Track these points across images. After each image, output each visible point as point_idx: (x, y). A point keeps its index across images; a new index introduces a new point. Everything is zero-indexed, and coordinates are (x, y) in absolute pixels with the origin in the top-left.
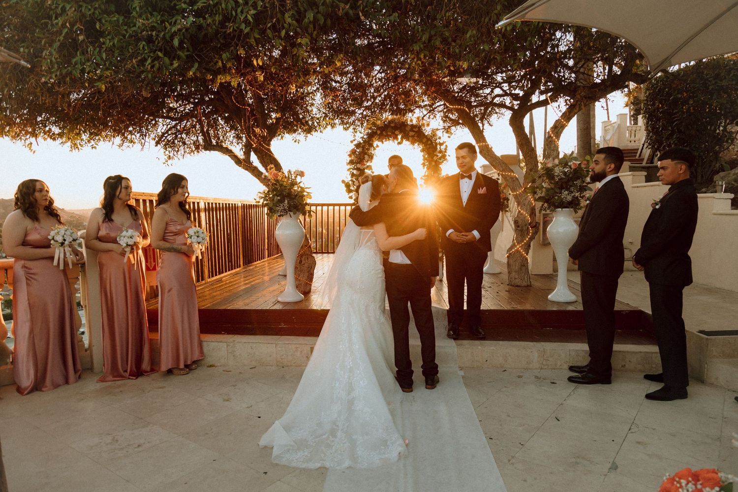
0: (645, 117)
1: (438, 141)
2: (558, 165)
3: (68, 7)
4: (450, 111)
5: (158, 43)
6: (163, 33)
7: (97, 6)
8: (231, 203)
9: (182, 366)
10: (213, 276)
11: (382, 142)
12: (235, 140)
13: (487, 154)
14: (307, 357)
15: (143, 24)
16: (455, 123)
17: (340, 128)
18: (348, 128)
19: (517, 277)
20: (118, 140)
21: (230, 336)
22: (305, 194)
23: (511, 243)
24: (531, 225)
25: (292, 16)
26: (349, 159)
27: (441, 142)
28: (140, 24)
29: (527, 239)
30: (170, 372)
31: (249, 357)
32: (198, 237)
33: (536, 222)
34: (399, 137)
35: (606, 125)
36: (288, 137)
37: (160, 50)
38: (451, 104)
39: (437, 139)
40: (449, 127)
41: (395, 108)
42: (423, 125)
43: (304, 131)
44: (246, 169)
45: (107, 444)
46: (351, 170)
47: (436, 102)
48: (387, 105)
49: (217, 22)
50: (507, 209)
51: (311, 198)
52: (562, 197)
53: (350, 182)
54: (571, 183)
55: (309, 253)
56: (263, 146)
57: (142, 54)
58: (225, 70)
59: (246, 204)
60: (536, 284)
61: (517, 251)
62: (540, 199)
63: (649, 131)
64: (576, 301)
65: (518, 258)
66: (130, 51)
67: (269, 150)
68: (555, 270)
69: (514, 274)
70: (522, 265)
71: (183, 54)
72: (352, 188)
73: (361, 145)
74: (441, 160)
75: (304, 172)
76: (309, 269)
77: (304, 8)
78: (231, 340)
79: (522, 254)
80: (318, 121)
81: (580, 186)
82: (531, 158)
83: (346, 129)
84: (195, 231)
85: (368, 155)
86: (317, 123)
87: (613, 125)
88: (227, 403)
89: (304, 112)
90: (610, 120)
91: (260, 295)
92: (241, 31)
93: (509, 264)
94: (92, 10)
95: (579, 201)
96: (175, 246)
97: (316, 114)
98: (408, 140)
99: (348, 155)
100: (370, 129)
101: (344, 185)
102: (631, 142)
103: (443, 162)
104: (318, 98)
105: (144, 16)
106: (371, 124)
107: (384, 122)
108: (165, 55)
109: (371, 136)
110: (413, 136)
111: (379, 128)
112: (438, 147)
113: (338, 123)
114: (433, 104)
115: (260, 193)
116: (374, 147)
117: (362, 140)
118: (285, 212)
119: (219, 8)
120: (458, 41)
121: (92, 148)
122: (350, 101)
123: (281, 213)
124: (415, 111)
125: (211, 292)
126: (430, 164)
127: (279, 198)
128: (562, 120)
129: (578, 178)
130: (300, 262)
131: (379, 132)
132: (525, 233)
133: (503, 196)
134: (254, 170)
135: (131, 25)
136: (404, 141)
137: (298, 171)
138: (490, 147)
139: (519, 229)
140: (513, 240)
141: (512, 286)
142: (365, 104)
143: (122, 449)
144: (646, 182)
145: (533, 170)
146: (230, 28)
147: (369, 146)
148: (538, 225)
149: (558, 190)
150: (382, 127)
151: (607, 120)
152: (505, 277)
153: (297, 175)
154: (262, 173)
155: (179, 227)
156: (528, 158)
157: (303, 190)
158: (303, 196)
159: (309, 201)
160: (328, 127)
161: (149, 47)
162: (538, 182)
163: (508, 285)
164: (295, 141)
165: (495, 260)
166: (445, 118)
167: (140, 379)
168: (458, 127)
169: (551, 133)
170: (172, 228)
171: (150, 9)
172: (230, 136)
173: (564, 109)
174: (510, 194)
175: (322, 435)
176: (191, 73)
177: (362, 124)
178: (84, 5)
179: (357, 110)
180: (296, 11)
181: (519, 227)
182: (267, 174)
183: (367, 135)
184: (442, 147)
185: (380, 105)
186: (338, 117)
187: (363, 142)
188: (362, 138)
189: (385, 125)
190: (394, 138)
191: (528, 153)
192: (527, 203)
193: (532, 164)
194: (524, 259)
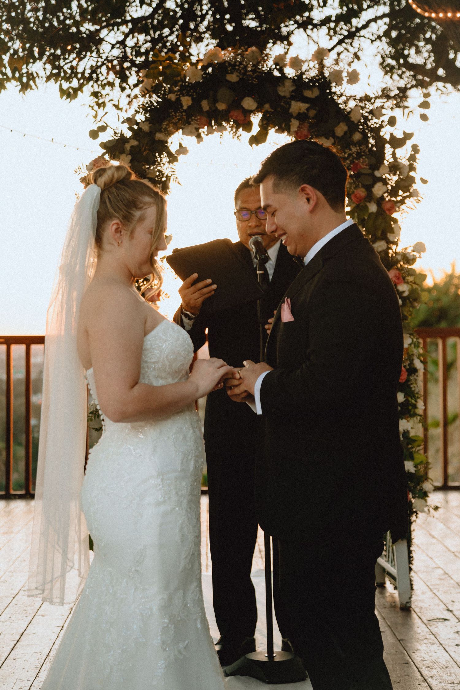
1: (386, 133)
11: (199, 136)
18: (76, 91)
27: (399, 135)
34: (256, 119)
39: (382, 126)
42: (337, 77)
48: (203, 17)
73: (128, 146)
74: (397, 195)
83: (69, 96)
85: (153, 180)
99: (82, 180)
100: (155, 90)
103: (402, 202)
107: (204, 68)
109: (160, 116)
110: (302, 117)
111: (187, 89)
112: (388, 150)
113: (42, 73)
116: (170, 154)
117: (130, 129)
131: (186, 101)
136: (272, 130)
147: (153, 150)
150: (198, 83)
160: (7, 84)
177: (124, 79)
179: (105, 32)
183: (145, 110)
184: (397, 151)
185: (181, 17)
186: (42, 54)
187: (133, 137)
188: (130, 121)
189: (207, 78)
190: (237, 125)
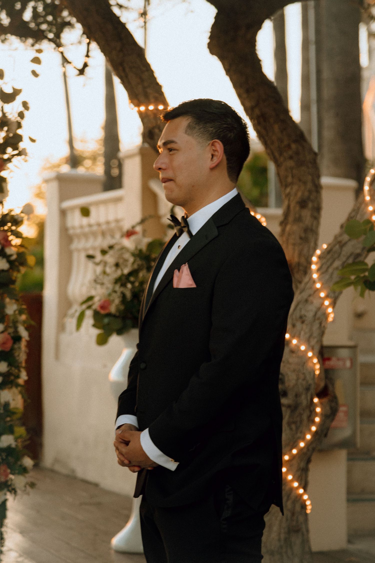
29: (308, 437)
82: (300, 164)
132: (305, 417)
145: (310, 205)
191: (289, 146)
192: (310, 315)
193: (305, 183)
194: (298, 508)
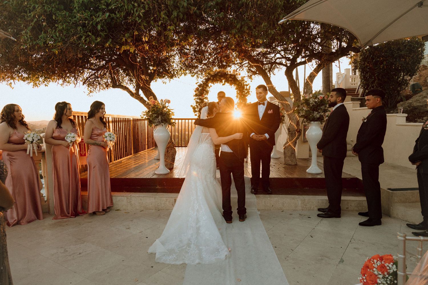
0: (360, 71)
1: (245, 83)
2: (312, 98)
3: (37, 6)
4: (252, 66)
5: (89, 28)
6: (91, 22)
7: (53, 6)
8: (126, 118)
9: (101, 210)
10: (116, 160)
11: (214, 84)
12: (129, 82)
13: (272, 91)
14: (172, 204)
15: (80, 17)
16: (254, 73)
17: (189, 76)
18: (194, 75)
19: (289, 160)
20: (61, 81)
21: (129, 193)
22: (170, 113)
23: (286, 141)
24: (297, 131)
25: (165, 14)
26: (195, 93)
27: (247, 84)
28: (78, 17)
29: (295, 139)
30: (94, 213)
31: (140, 205)
32: (110, 137)
33: (300, 129)
34: (223, 81)
35: (339, 74)
36: (159, 80)
37: (90, 32)
38: (252, 63)
40: (251, 75)
41: (221, 64)
42: (237, 74)
43: (169, 77)
44: (137, 99)
45: (62, 253)
46: (196, 99)
47: (244, 61)
48: (216, 63)
49: (122, 16)
50: (284, 122)
51: (174, 115)
52: (314, 115)
53: (196, 106)
54: (319, 108)
55: (173, 146)
56: (146, 86)
57: (79, 34)
58: (126, 43)
59: (135, 119)
60: (300, 163)
61: (289, 145)
62: (302, 116)
63: (362, 79)
64: (322, 173)
65: (290, 149)
66: (73, 31)
67: (149, 88)
68: (310, 156)
69: (287, 158)
70: (292, 154)
71: (102, 34)
72: (196, 110)
73: (202, 86)
74: (246, 94)
75: (170, 100)
76: (173, 155)
77: (171, 9)
78: (129, 195)
79: (292, 147)
80: (177, 71)
81: (324, 109)
82: (297, 93)
83: (193, 76)
84: (109, 134)
85: (206, 91)
86: (176, 72)
87: (342, 75)
88: (128, 230)
89: (169, 66)
90: (341, 72)
91: (144, 170)
92: (136, 21)
93: (285, 153)
94: (51, 9)
95: (323, 117)
96: (97, 142)
97: (176, 68)
98: (228, 82)
99: (194, 91)
100: (207, 76)
101: (192, 108)
102: (352, 84)
103: (248, 95)
104: (177, 58)
105: (81, 13)
106: (208, 74)
107: (215, 73)
108: (92, 34)
109: (207, 80)
110: (231, 81)
111: (212, 76)
112: (245, 87)
113: (188, 72)
114: (242, 63)
115: (144, 112)
116: (209, 87)
117: (202, 83)
118: (159, 123)
119: (123, 9)
120: (257, 29)
121: (46, 86)
122: (195, 60)
123: (157, 124)
124: (232, 66)
125: (116, 168)
126: (241, 96)
127: (156, 115)
128: (314, 73)
129: (323, 105)
130: (168, 151)
131: (212, 78)
132: (294, 135)
133: (281, 114)
134: (141, 100)
135: (73, 17)
136: (226, 83)
137: (167, 100)
138: (274, 87)
139: (290, 133)
140: (287, 139)
141: (286, 165)
142: (204, 62)
143: (70, 255)
144: (360, 107)
145: (298, 100)
146: (130, 19)
147: (206, 86)
148: (301, 131)
149: (312, 112)
151: (339, 72)
152: (283, 160)
153: (166, 102)
154: (146, 101)
155: (100, 132)
156: (295, 93)
157: (169, 111)
158: (170, 114)
159: (173, 117)
160: (182, 75)
161: (83, 30)
162: (301, 107)
163: (284, 164)
164: (164, 83)
165: (277, 151)
166: (249, 70)
167: (77, 218)
168: (256, 75)
169: (308, 79)
170: (96, 132)
171: (84, 8)
172: (126, 80)
173: (315, 66)
174: (285, 113)
175: (183, 247)
176: (107, 45)
177: (202, 73)
178: (46, 5)
179: (199, 65)
180: (168, 11)
181: (290, 132)
182: (148, 102)
183: (205, 80)
184: (247, 87)
185: (212, 63)
186: (188, 69)
187: (203, 84)
188: (202, 81)
189: (215, 74)
190: (220, 82)
191: (295, 91)
192: (295, 119)
193: (297, 97)
194: (293, 150)
